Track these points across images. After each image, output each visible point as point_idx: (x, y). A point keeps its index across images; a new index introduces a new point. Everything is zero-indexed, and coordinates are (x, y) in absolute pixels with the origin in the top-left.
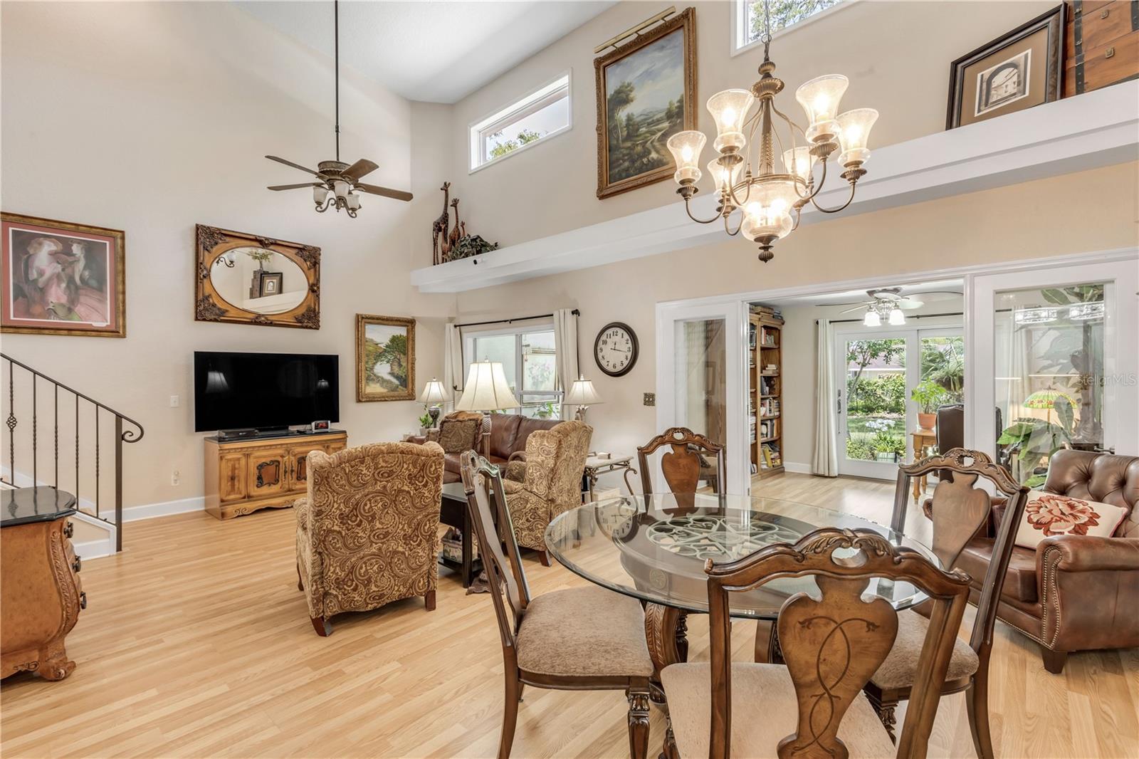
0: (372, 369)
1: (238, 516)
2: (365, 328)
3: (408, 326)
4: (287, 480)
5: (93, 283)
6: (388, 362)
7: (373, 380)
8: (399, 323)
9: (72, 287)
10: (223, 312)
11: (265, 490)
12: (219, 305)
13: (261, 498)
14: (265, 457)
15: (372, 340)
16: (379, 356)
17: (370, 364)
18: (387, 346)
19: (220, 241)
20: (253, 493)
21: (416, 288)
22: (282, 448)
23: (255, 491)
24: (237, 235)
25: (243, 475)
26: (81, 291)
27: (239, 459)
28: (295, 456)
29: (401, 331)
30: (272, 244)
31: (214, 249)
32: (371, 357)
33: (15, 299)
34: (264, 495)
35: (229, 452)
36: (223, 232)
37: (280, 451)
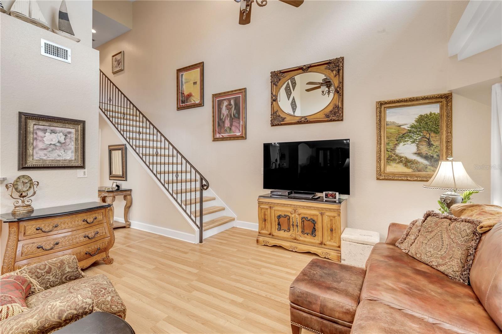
0: (393, 150)
1: (265, 245)
2: (385, 114)
3: (441, 102)
4: (294, 231)
5: (237, 115)
6: (413, 142)
7: (394, 160)
8: (427, 101)
9: (231, 118)
10: (283, 119)
11: (282, 234)
12: (282, 115)
13: (278, 238)
14: (281, 211)
15: (394, 122)
16: (402, 136)
17: (391, 145)
18: (412, 127)
19: (282, 77)
20: (274, 234)
21: (456, 56)
22: (291, 207)
23: (276, 233)
24: (289, 70)
25: (269, 219)
26: (234, 120)
27: (267, 209)
28: (299, 215)
29: (435, 109)
30: (309, 67)
31: (279, 83)
32: (392, 138)
33: (218, 127)
34: (280, 237)
35: (263, 204)
36: (282, 71)
37: (290, 209)
